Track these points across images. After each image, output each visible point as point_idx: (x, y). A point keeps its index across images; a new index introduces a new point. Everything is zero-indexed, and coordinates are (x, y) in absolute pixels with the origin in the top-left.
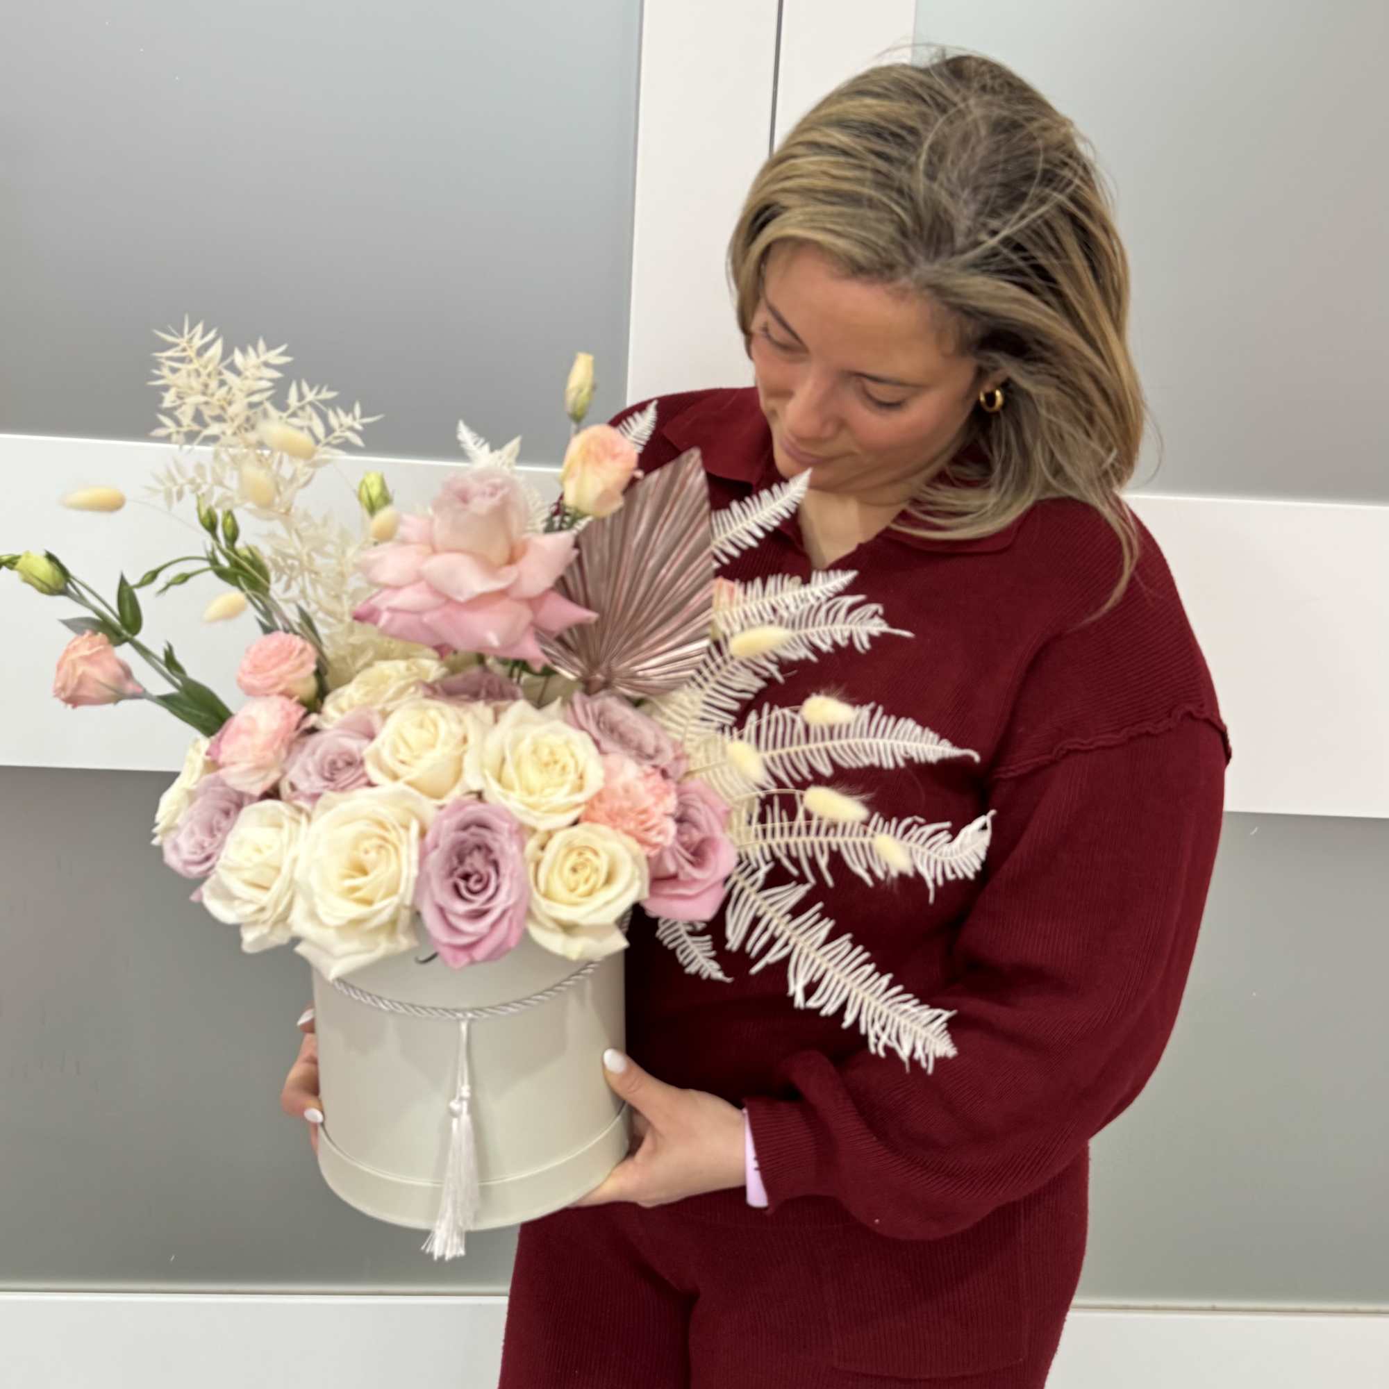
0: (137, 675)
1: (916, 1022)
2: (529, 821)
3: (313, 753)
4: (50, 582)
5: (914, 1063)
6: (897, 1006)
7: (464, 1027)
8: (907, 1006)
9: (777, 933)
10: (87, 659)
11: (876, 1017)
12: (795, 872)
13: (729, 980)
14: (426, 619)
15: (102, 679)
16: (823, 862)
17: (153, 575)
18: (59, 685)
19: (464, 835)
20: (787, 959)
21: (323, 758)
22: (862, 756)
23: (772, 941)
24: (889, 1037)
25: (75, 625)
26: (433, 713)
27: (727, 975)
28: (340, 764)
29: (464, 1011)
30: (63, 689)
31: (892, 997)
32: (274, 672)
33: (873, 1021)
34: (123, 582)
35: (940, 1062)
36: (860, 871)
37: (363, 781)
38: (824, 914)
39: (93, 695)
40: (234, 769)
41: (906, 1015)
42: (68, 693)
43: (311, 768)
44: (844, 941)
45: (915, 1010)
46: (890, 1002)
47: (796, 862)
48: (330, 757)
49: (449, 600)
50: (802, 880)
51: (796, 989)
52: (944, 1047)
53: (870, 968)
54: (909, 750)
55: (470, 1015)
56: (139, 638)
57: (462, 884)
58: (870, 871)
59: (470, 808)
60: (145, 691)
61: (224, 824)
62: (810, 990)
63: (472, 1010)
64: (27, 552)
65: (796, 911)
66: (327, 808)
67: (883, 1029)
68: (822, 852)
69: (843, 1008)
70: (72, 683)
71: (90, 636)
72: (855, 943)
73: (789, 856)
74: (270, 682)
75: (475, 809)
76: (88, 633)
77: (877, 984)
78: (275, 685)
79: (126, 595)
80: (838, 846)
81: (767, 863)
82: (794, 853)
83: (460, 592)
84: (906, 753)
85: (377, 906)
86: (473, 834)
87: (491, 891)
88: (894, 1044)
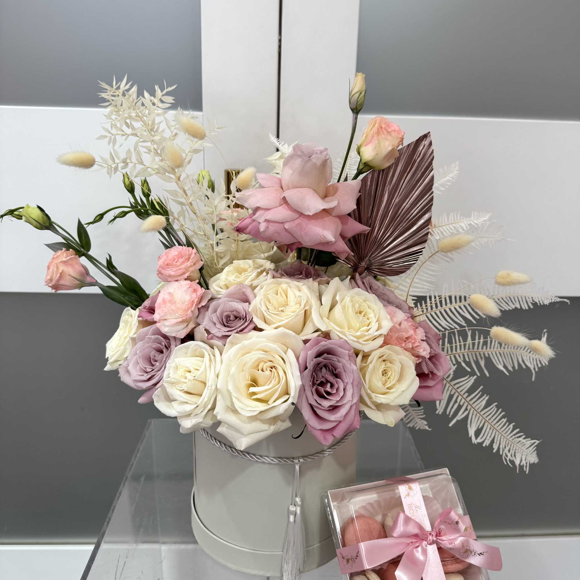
0: (91, 273)
1: (524, 447)
2: (358, 346)
3: (215, 311)
4: (41, 222)
5: (521, 467)
6: (516, 439)
7: (297, 467)
8: (521, 439)
9: (461, 403)
10: (64, 262)
11: (506, 445)
12: (469, 370)
13: (430, 430)
14: (287, 226)
15: (73, 274)
16: (482, 363)
17: (101, 216)
18: (49, 278)
19: (320, 359)
20: (467, 417)
21: (222, 314)
22: (510, 303)
23: (460, 407)
24: (511, 456)
25: (54, 247)
26: (284, 286)
27: (429, 428)
28: (232, 318)
29: (298, 458)
30: (51, 280)
31: (515, 435)
32: (183, 266)
33: (505, 447)
34: (79, 223)
35: (532, 466)
36: (501, 367)
37: (252, 326)
38: (483, 392)
39: (67, 283)
40: (167, 323)
41: (520, 443)
42: (53, 283)
43: (215, 320)
44: (493, 407)
45: (524, 441)
46: (514, 437)
47: (468, 364)
48: (225, 314)
49: (301, 214)
50: (473, 373)
51: (472, 432)
52: (533, 459)
53: (504, 420)
54: (535, 300)
55: (301, 460)
56: (90, 253)
57: (322, 389)
58: (505, 367)
59: (323, 343)
60: (97, 281)
61: (159, 357)
62: (478, 433)
63: (303, 457)
64: (28, 205)
65: (470, 391)
66: (233, 344)
67: (509, 451)
68: (482, 358)
69: (493, 442)
70: (56, 277)
71: (65, 251)
72: (498, 407)
73: (465, 361)
74: (180, 272)
75: (325, 344)
76: (64, 249)
77: (508, 428)
78: (184, 273)
79: (81, 230)
80: (488, 354)
81: (454, 365)
82: (467, 360)
83: (308, 209)
84: (533, 301)
85: (271, 404)
86: (325, 359)
87: (342, 394)
88: (513, 458)
